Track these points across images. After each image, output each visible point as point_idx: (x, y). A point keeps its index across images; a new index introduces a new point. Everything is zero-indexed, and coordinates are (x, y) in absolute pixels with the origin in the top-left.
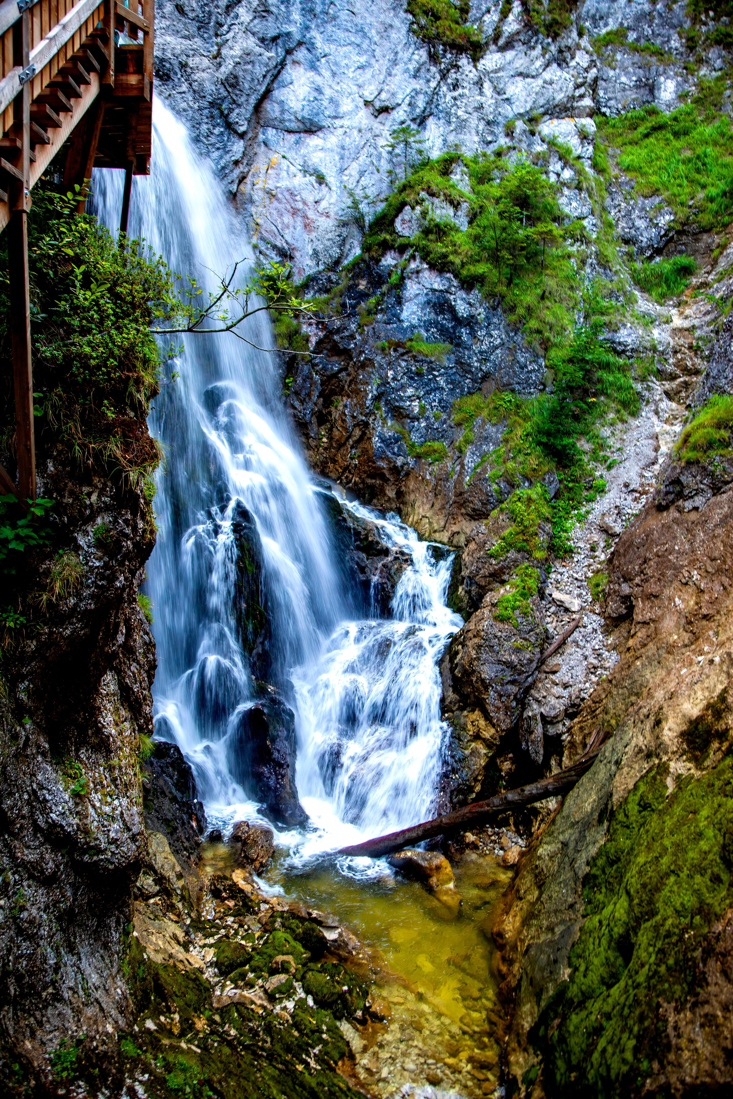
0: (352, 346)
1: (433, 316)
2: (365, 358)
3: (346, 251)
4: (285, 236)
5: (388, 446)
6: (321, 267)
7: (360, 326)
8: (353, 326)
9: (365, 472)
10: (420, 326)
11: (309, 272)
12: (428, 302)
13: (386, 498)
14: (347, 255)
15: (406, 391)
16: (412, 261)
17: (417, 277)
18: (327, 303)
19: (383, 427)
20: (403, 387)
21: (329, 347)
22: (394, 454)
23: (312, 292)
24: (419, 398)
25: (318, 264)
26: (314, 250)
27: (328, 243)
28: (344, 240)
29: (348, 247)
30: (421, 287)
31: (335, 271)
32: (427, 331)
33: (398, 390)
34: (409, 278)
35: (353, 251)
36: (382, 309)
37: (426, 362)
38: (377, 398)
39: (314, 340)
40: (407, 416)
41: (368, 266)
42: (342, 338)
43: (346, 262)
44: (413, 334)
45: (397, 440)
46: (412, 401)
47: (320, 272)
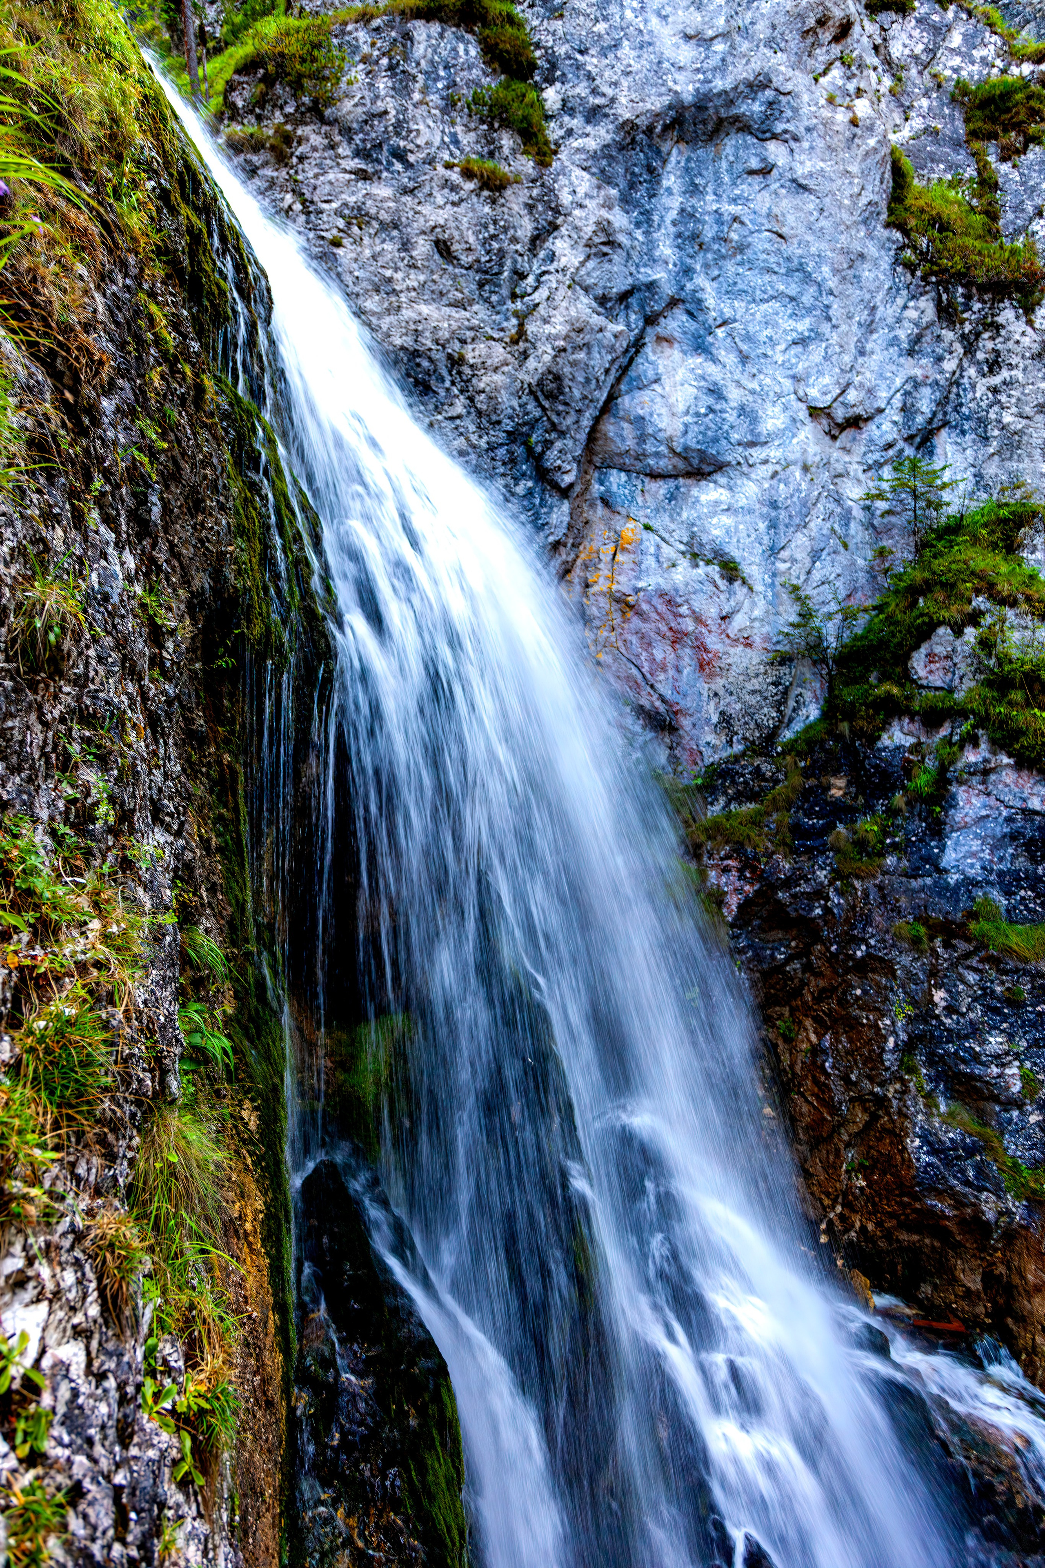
0: (818, 911)
1: (1022, 863)
2: (868, 955)
3: (788, 712)
4: (658, 686)
5: (948, 1163)
6: (738, 748)
7: (837, 874)
8: (821, 874)
9: (892, 1215)
10: (988, 883)
11: (711, 757)
12: (1013, 837)
13: (960, 1291)
14: (791, 720)
15: (983, 1042)
16: (968, 748)
17: (984, 782)
18: (755, 821)
19: (929, 1115)
20: (976, 1031)
21: (764, 913)
22: (967, 1183)
23: (722, 801)
24: (1017, 1056)
25: (730, 743)
26: (722, 713)
27: (753, 700)
28: (785, 693)
29: (792, 703)
30: (992, 801)
31: (767, 755)
32: (1008, 894)
33: (966, 1037)
34: (961, 783)
35: (803, 712)
36: (895, 846)
37: (1026, 973)
38: (907, 1048)
39: (733, 901)
40: (996, 1099)
41: (849, 750)
42: (794, 896)
43: (788, 735)
44: (973, 899)
45: (971, 1152)
46: (1003, 1065)
47: (736, 759)
